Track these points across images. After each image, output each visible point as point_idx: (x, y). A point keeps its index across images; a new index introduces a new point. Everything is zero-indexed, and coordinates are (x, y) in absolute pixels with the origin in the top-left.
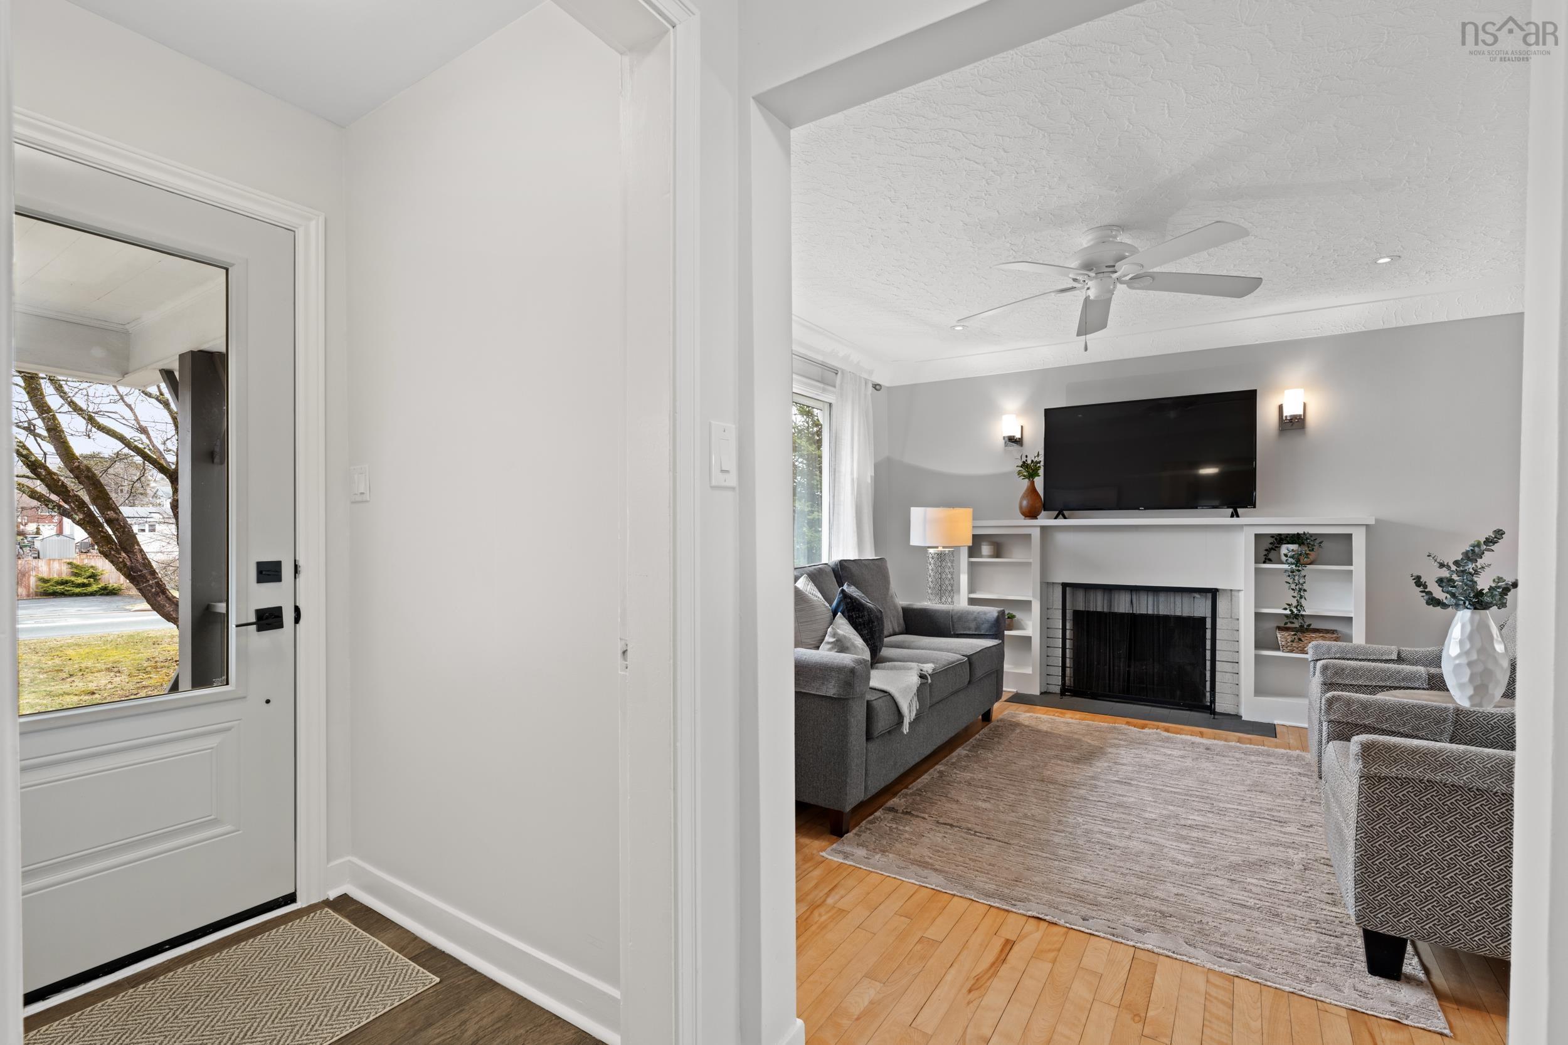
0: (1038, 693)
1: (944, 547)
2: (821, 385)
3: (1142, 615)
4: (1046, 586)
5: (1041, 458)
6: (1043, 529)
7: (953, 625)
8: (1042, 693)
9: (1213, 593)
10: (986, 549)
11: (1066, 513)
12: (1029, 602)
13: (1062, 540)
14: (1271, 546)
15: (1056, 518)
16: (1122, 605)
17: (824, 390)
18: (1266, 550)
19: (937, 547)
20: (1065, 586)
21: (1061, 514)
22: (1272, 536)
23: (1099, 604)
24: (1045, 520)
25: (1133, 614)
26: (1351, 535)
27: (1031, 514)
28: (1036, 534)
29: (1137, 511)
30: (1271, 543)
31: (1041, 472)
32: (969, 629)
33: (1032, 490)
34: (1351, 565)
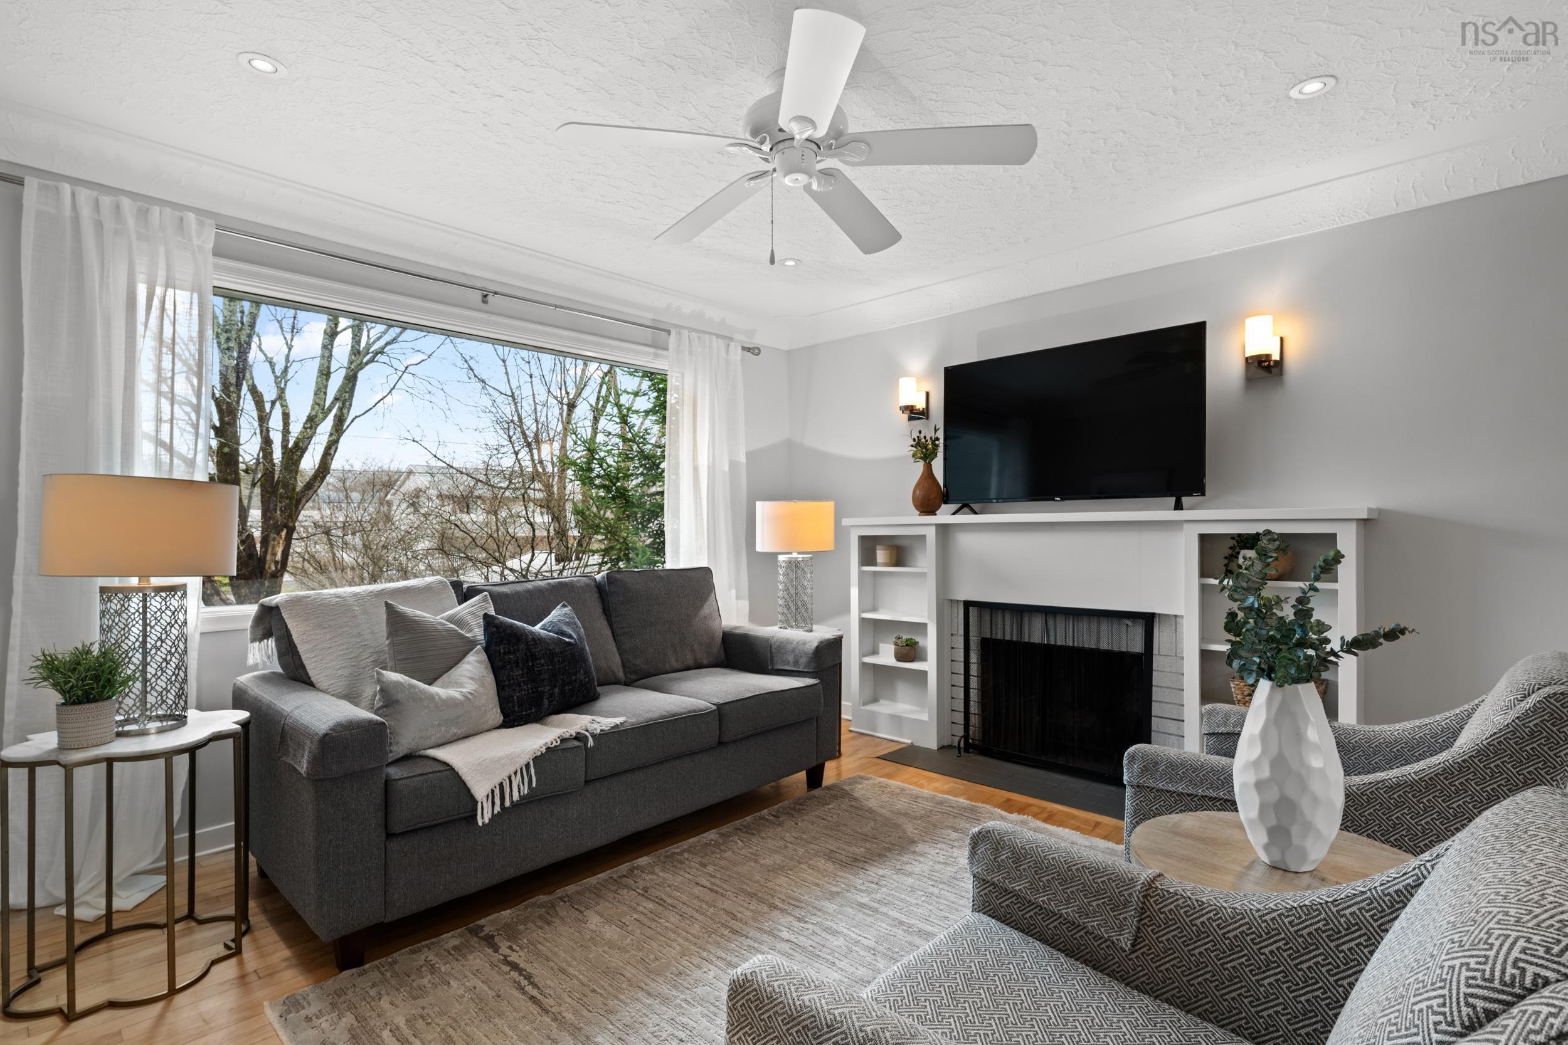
0: (935, 748)
1: (799, 553)
3: (1064, 649)
4: (944, 604)
5: (941, 435)
7: (772, 658)
8: (942, 748)
9: (1148, 620)
10: (881, 555)
12: (925, 625)
13: (966, 542)
14: (1230, 552)
15: (954, 514)
16: (1036, 633)
17: (656, 356)
18: (1226, 558)
19: (791, 553)
20: (968, 604)
21: (965, 506)
22: (1232, 537)
23: (1006, 631)
24: (945, 515)
25: (1048, 645)
26: (1334, 535)
27: (927, 506)
28: (931, 534)
29: (1052, 502)
30: (1231, 548)
33: (929, 476)
34: (1336, 581)
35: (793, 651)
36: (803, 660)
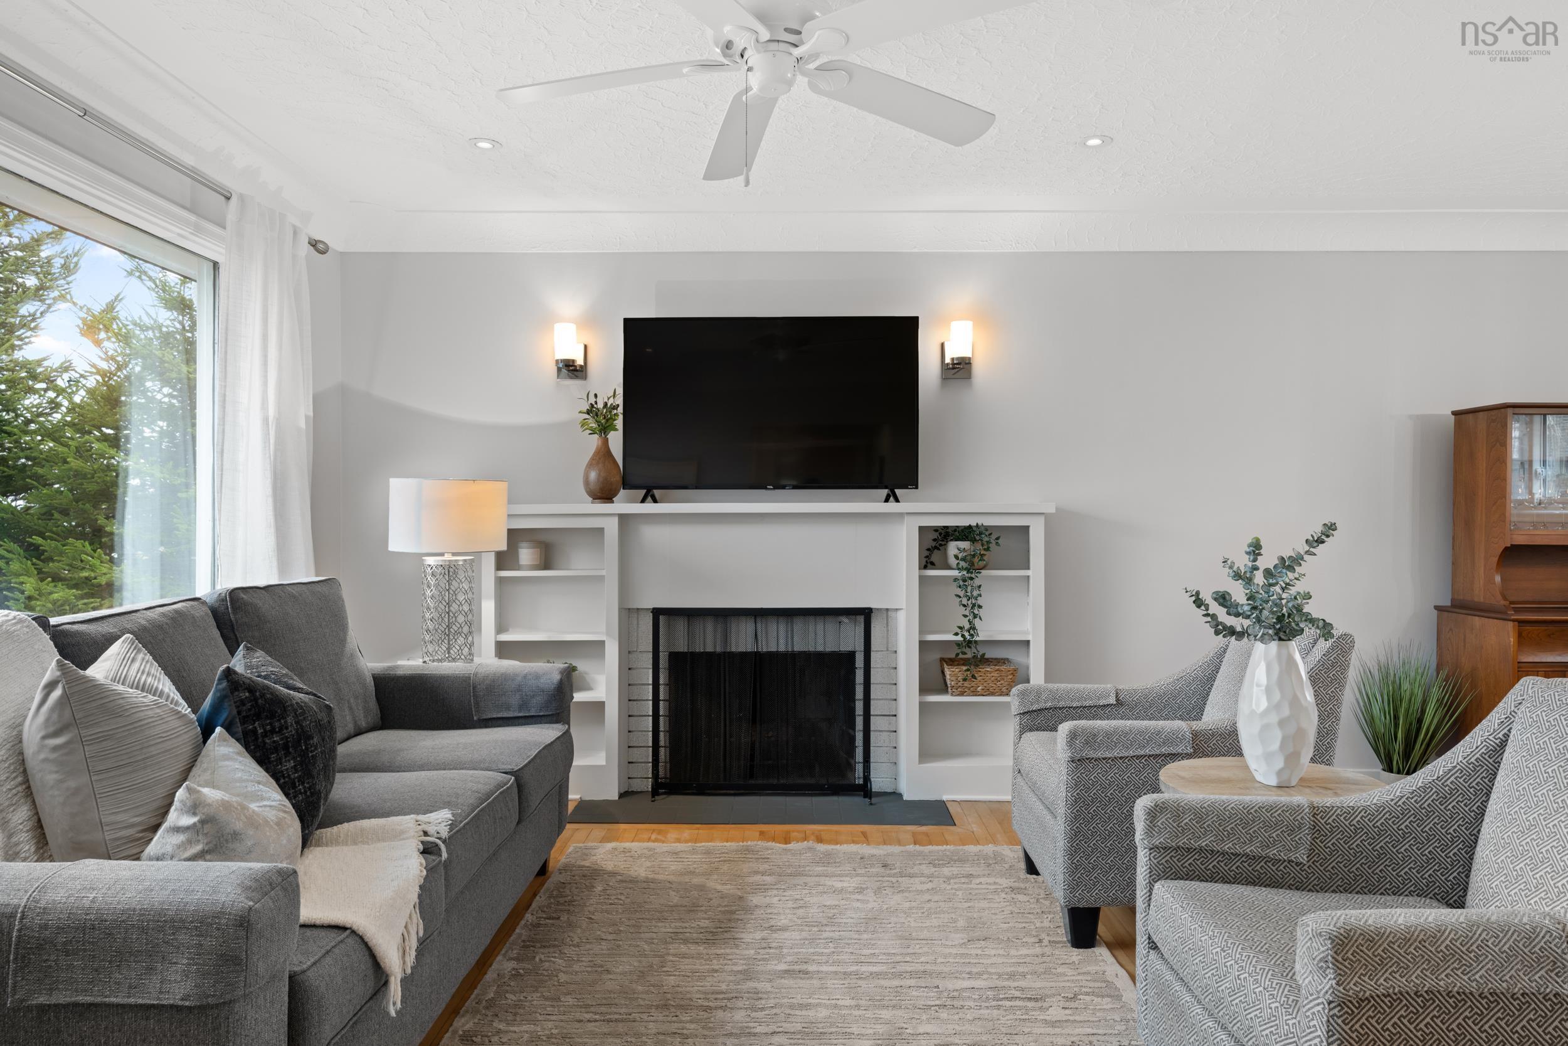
0: (615, 796)
1: (454, 554)
2: (193, 218)
3: (770, 654)
4: (628, 613)
5: (619, 400)
6: (624, 518)
7: (477, 704)
8: (621, 796)
9: (866, 614)
10: (526, 555)
11: (657, 493)
12: (601, 644)
13: (652, 536)
14: (934, 544)
15: (643, 501)
16: (743, 640)
17: (198, 230)
18: (928, 550)
19: (442, 554)
20: (657, 613)
21: (649, 496)
22: (936, 529)
23: (708, 641)
24: (626, 504)
25: (757, 655)
26: (1027, 527)
27: (605, 494)
28: (612, 527)
29: (763, 491)
30: (934, 540)
31: (619, 423)
32: (508, 708)
33: (604, 453)
34: (1028, 568)
35: (519, 689)
36: (539, 700)
